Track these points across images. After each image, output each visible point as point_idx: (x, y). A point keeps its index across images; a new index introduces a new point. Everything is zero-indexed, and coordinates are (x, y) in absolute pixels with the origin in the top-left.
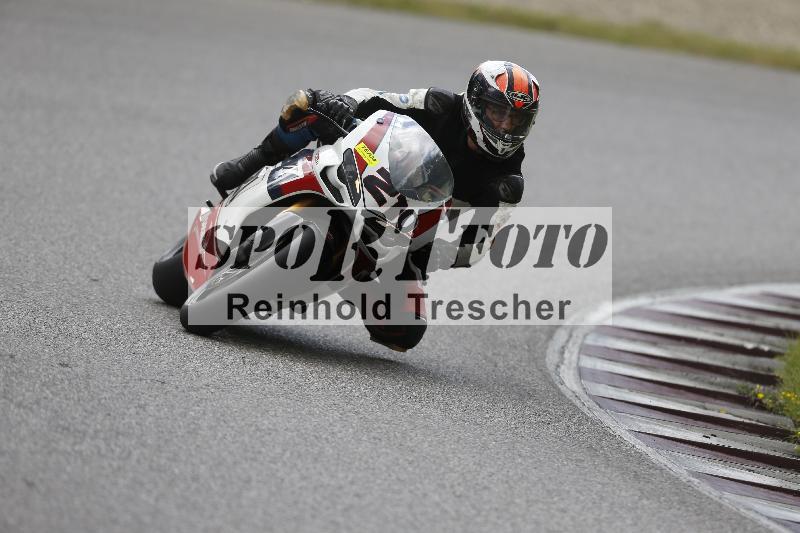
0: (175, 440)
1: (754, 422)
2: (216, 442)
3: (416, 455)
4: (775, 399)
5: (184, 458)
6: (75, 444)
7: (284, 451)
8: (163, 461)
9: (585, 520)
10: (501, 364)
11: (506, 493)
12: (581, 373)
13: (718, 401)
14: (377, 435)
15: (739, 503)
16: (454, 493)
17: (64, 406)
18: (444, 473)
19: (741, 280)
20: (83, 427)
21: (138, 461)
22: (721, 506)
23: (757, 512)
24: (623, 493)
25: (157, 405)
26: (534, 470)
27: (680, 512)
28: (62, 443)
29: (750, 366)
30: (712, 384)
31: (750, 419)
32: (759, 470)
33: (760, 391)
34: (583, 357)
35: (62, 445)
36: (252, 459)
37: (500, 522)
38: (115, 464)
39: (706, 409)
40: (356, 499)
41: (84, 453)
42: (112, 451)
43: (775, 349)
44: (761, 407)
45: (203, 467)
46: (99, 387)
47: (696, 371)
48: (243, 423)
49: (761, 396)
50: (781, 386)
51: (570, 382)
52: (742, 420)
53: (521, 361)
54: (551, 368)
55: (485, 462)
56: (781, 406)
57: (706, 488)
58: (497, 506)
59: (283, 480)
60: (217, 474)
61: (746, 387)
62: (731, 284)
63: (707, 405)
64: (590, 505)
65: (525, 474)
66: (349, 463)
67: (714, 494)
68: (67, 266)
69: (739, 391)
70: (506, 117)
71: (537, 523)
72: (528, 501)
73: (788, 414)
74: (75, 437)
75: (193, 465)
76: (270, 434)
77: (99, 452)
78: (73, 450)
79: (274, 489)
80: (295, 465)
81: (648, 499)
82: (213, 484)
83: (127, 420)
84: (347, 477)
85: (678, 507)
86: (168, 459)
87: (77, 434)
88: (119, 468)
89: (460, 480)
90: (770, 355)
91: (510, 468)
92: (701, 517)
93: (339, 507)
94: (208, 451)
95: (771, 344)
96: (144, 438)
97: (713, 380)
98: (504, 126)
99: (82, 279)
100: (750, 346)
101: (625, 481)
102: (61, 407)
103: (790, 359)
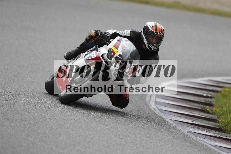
0: (39, 122)
1: (206, 117)
2: (51, 123)
3: (108, 126)
4: (212, 110)
5: (41, 128)
6: (10, 123)
7: (71, 125)
8: (35, 128)
9: (157, 145)
10: (133, 100)
11: (134, 138)
12: (156, 103)
13: (196, 111)
14: (97, 121)
15: (202, 141)
16: (120, 138)
17: (7, 112)
18: (117, 132)
19: (202, 76)
20: (12, 118)
21: (28, 128)
22: (196, 141)
23: (207, 143)
24: (168, 138)
25: (34, 112)
26: (143, 131)
27: (185, 143)
28: (6, 123)
29: (205, 101)
30: (194, 106)
31: (205, 116)
32: (208, 131)
33: (208, 108)
34: (157, 98)
35: (6, 124)
36: (61, 128)
37: (133, 146)
38: (22, 129)
39: (192, 113)
40: (91, 139)
41: (13, 126)
42: (21, 125)
43: (212, 96)
44: (208, 112)
45: (47, 130)
46: (17, 107)
47: (190, 102)
48: (59, 117)
49: (208, 109)
50: (214, 107)
51: (153, 105)
52: (202, 116)
53: (139, 99)
54: (148, 101)
55: (129, 129)
56: (214, 112)
57: (192, 136)
58: (132, 141)
59: (70, 134)
60: (51, 132)
61: (204, 107)
62: (199, 77)
63: (192, 112)
64: (159, 141)
65: (140, 132)
66: (89, 129)
67: (195, 138)
68: (8, 72)
69: (202, 108)
70: (155, 39)
71: (144, 146)
72: (141, 140)
73: (216, 115)
74: (10, 121)
75: (44, 129)
76: (66, 121)
77: (17, 126)
78: (10, 125)
79: (68, 137)
80: (74, 129)
81: (175, 139)
82: (50, 135)
83: (25, 116)
84: (89, 133)
85: (184, 141)
86: (37, 128)
87: (11, 121)
88: (23, 130)
89: (121, 134)
90: (211, 97)
91: (136, 130)
92: (191, 144)
93: (86, 142)
94: (49, 125)
95: (211, 94)
96: (30, 122)
97: (194, 105)
98: (154, 41)
99: (12, 76)
100: (205, 95)
101: (169, 134)
102: (6, 113)
103: (216, 99)
